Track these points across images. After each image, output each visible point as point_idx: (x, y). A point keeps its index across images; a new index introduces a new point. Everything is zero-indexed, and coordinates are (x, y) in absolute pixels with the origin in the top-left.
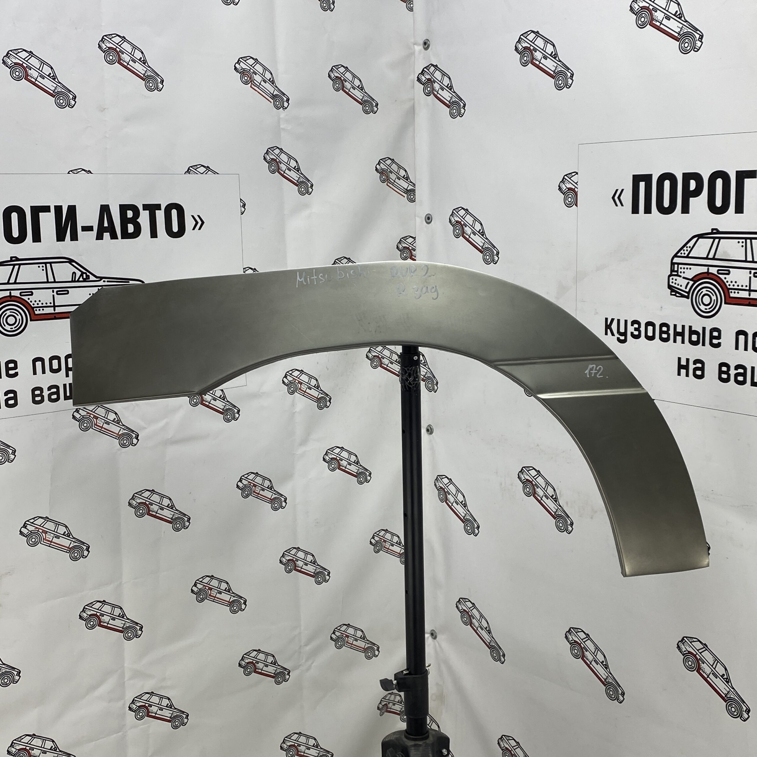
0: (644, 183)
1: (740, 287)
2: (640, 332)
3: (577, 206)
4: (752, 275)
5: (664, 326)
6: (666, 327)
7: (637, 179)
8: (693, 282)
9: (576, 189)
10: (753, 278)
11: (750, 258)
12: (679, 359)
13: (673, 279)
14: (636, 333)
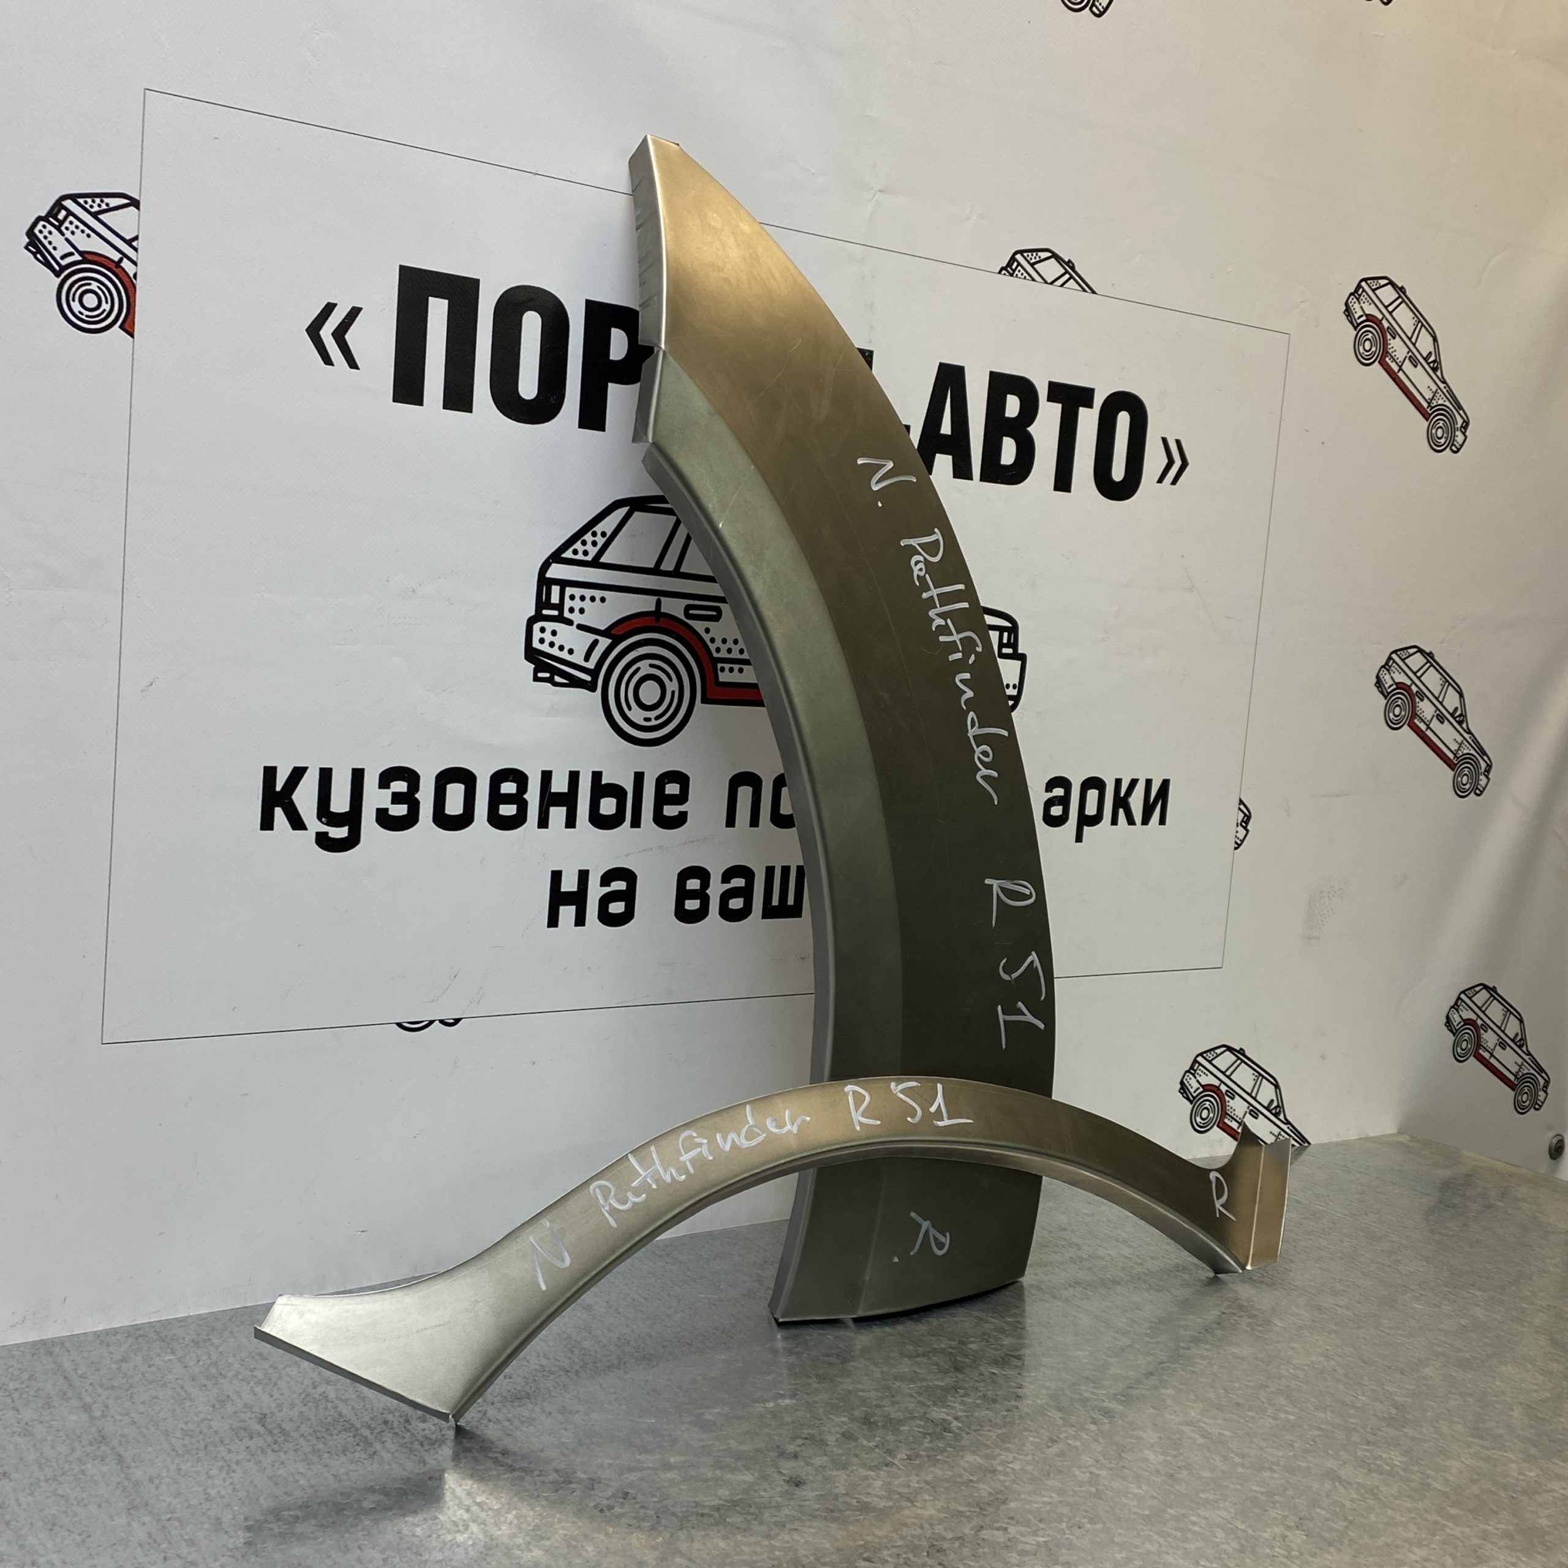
0: (446, 302)
2: (414, 807)
3: (132, 336)
5: (508, 779)
6: (515, 781)
7: (417, 284)
8: (610, 641)
12: (556, 876)
13: (543, 630)
14: (400, 810)
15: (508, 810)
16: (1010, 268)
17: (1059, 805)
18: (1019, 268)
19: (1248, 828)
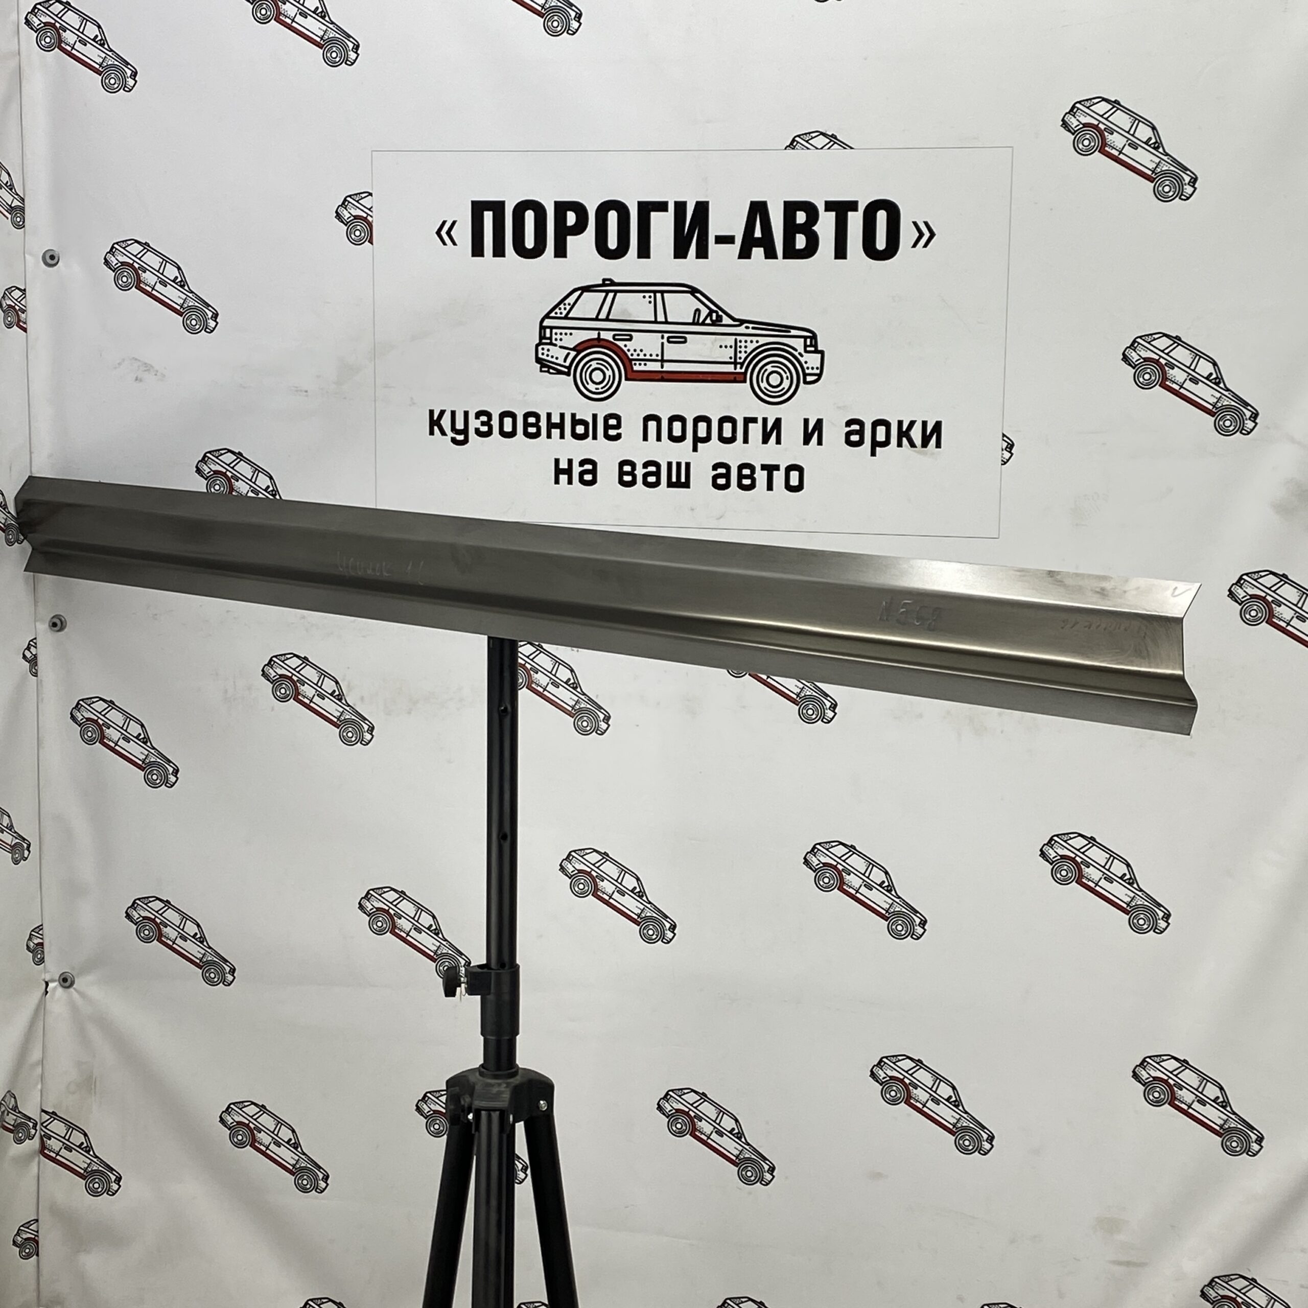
0: (491, 213)
1: (648, 357)
2: (491, 428)
3: (372, 244)
4: (665, 340)
5: (531, 416)
6: (534, 417)
7: (478, 208)
8: (575, 353)
9: (369, 218)
10: (666, 343)
11: (661, 318)
12: (557, 461)
13: (543, 349)
14: (485, 429)
15: (532, 430)
16: (792, 145)
17: (856, 434)
18: (799, 144)
19: (1012, 452)
